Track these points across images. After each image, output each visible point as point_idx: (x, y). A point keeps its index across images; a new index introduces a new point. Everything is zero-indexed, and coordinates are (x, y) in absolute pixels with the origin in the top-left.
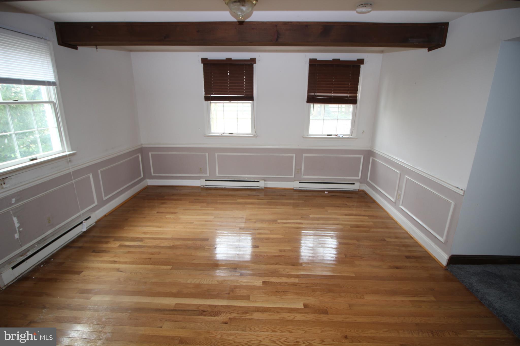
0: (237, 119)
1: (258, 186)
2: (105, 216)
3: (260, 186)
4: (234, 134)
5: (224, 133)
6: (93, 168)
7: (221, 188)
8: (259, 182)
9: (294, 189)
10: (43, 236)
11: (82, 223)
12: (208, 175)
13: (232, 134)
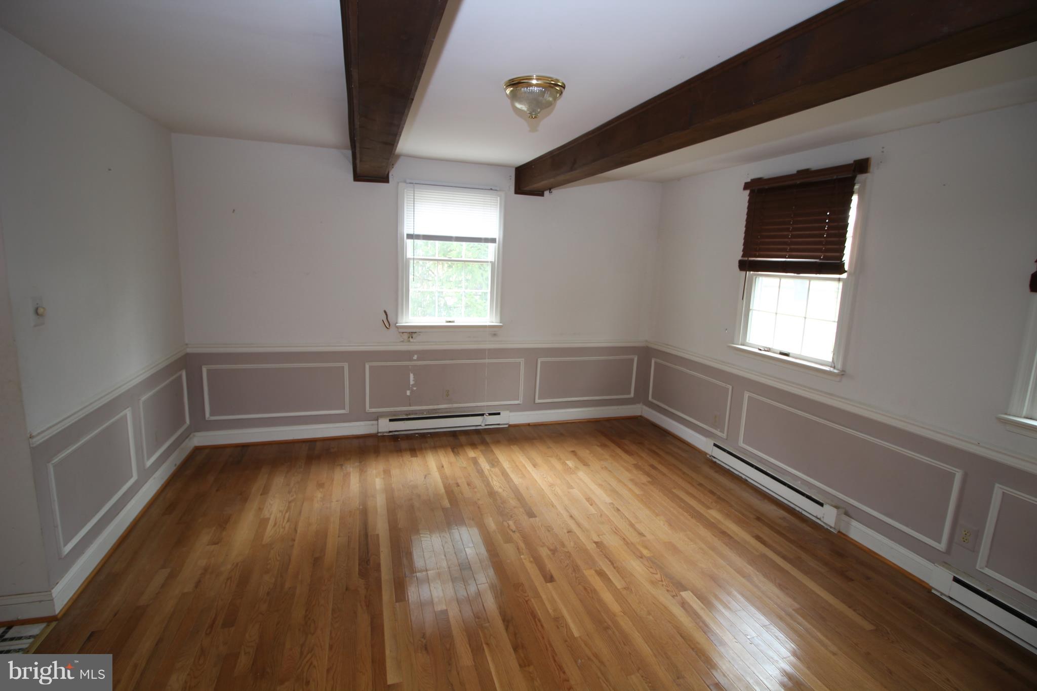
0: (804, 319)
1: (819, 517)
2: (529, 425)
3: (822, 519)
4: (791, 355)
5: (770, 348)
6: (531, 354)
7: (738, 475)
8: (821, 505)
9: (933, 591)
10: (436, 407)
11: (482, 415)
12: (724, 436)
13: (787, 355)
